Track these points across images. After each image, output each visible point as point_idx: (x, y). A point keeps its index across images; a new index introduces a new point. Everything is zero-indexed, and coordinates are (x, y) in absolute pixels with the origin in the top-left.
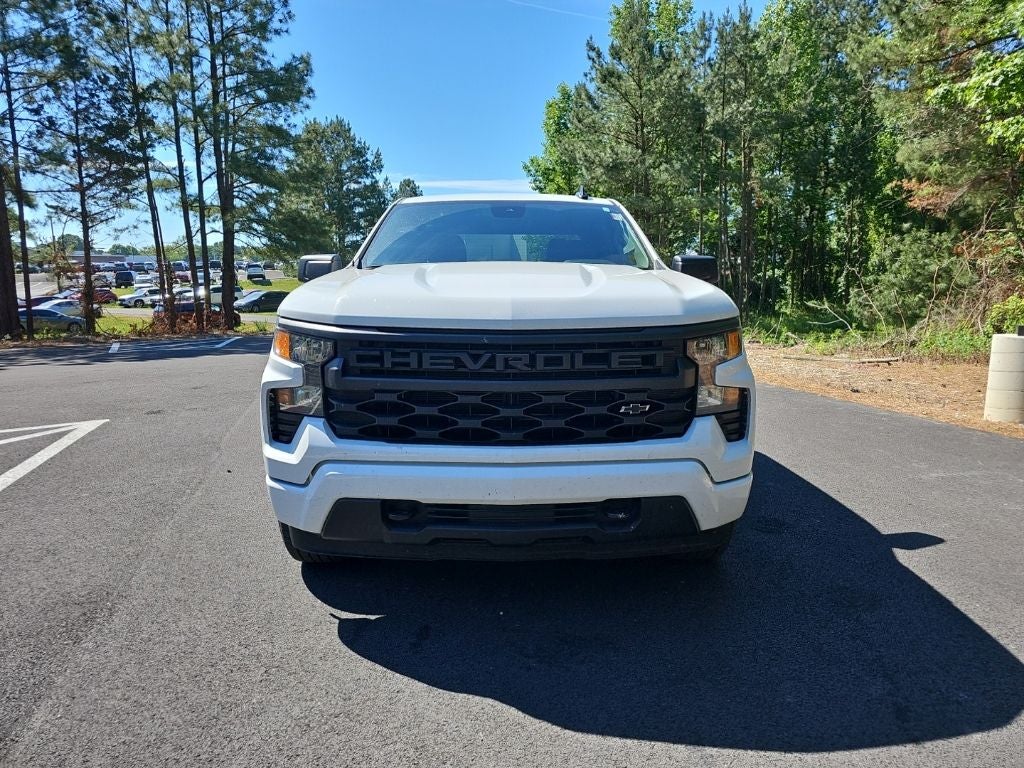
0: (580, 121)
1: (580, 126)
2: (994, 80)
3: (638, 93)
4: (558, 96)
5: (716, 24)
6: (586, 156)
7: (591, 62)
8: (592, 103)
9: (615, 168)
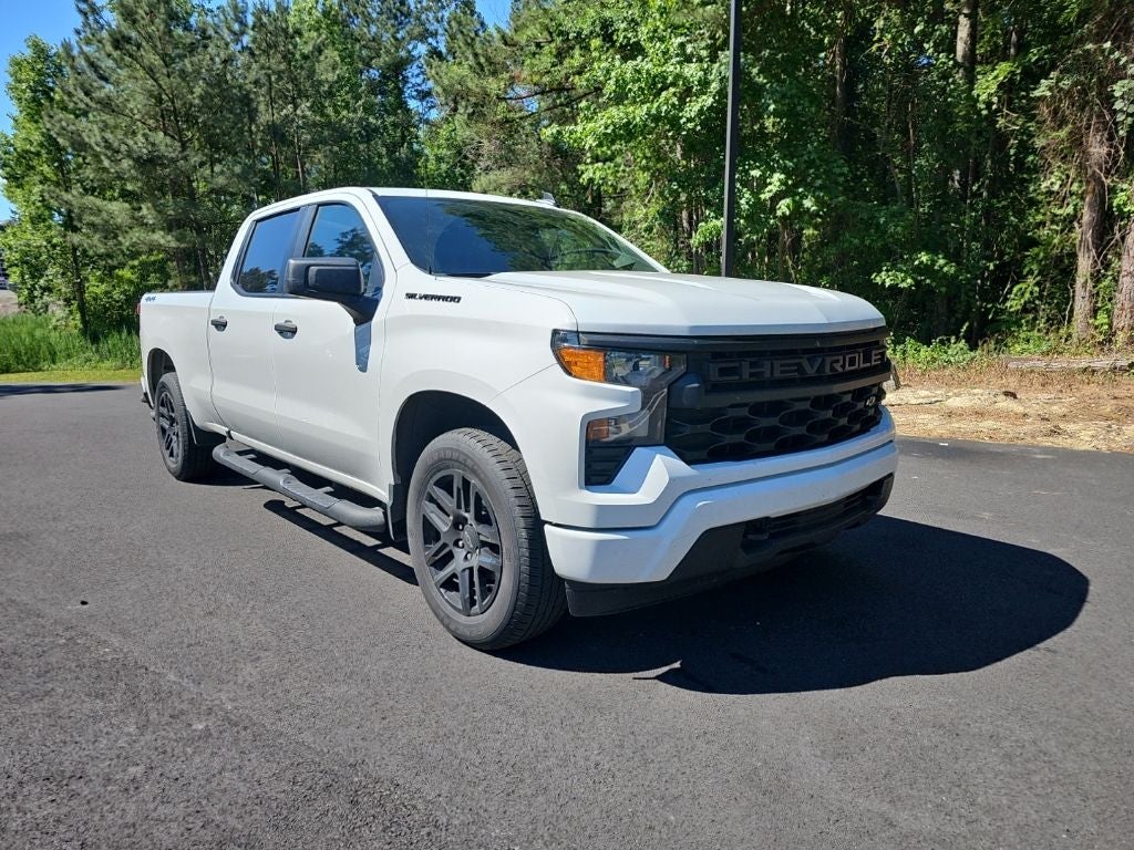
0: (87, 94)
1: (87, 100)
2: (606, 128)
3: (165, 71)
4: (29, 53)
5: (251, 9)
6: (106, 141)
7: (80, 19)
8: (96, 71)
9: (148, 163)
